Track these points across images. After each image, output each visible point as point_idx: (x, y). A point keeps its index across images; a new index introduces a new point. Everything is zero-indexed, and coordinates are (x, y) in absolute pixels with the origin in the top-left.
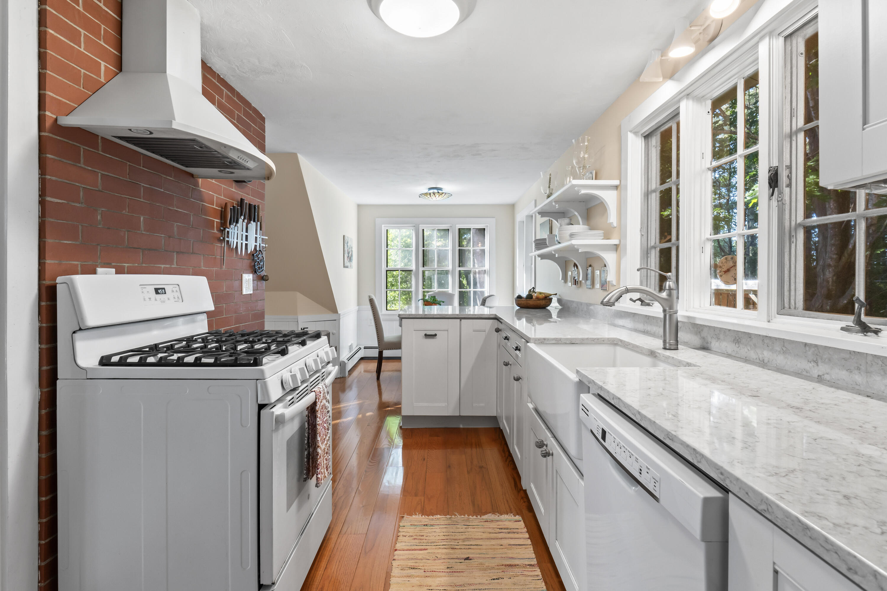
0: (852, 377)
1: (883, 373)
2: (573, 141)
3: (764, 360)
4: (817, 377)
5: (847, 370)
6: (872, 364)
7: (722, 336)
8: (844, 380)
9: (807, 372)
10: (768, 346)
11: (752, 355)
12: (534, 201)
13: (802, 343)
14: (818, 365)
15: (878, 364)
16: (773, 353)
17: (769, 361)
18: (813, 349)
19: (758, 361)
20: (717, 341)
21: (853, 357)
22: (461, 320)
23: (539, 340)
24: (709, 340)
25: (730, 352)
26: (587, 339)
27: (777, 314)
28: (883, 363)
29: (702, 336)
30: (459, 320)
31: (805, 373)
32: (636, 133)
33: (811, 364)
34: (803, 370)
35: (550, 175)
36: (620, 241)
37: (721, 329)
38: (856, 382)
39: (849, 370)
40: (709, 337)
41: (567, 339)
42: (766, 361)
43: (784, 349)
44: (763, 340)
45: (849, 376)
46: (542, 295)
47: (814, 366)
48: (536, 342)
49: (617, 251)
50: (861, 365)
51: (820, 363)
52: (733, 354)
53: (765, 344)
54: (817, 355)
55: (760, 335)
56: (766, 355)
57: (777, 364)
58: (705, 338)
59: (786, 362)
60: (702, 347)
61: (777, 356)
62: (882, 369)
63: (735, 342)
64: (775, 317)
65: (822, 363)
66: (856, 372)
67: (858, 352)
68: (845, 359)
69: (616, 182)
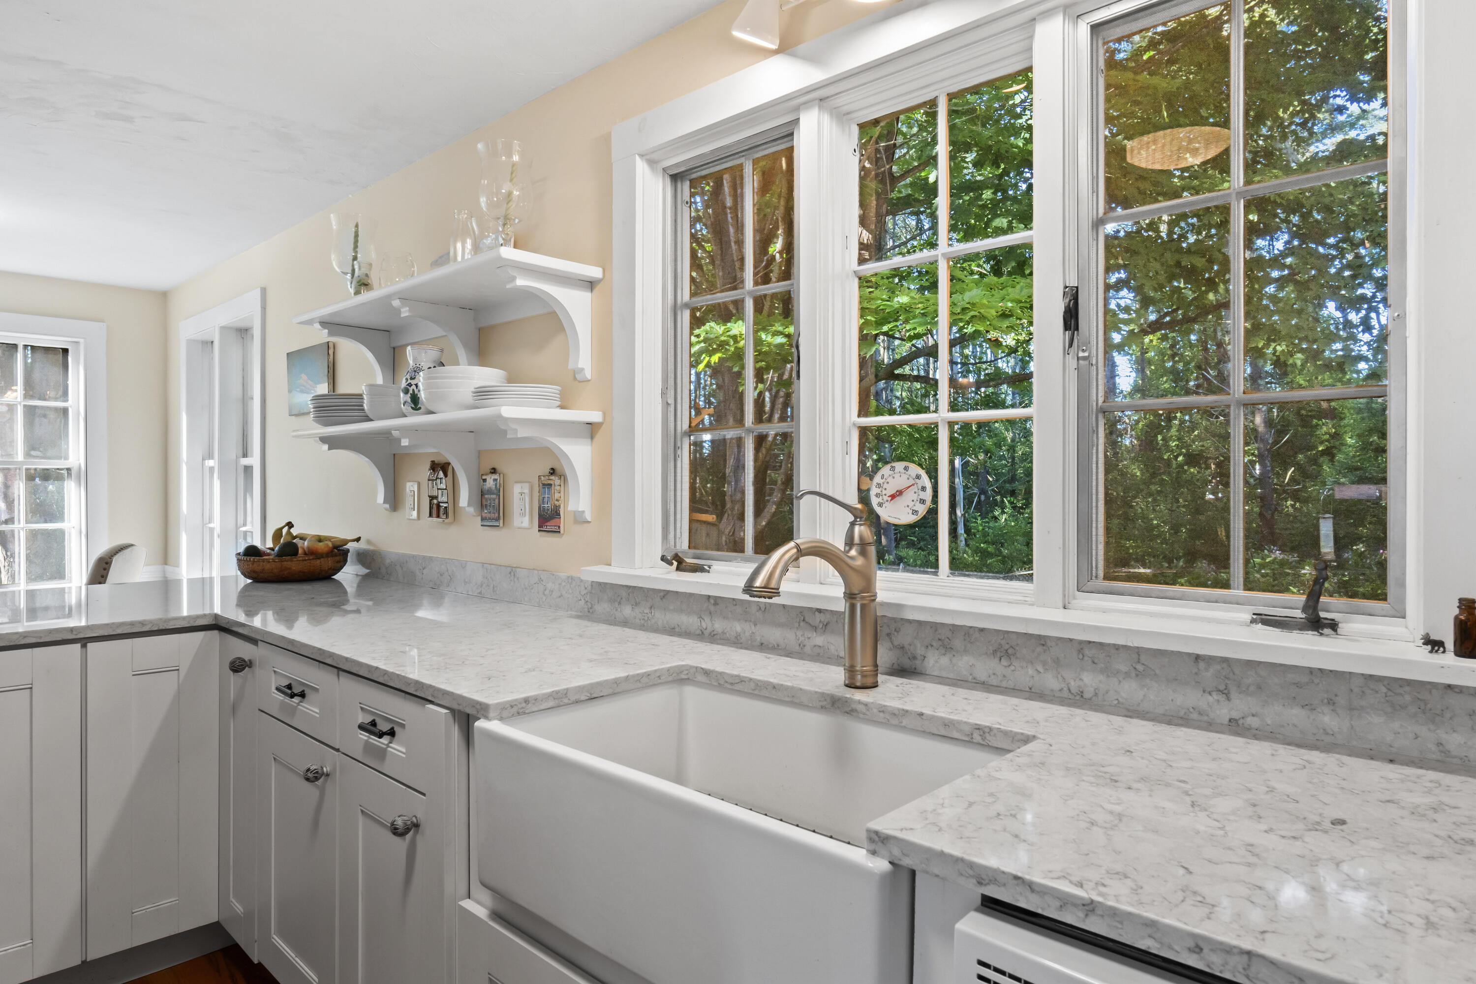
0: (1314, 719)
1: (1389, 710)
2: (480, 146)
3: (1082, 692)
4: (1226, 722)
5: (1303, 707)
6: (1363, 692)
7: (958, 643)
8: (1295, 726)
9: (1200, 714)
10: (1094, 662)
11: (1051, 682)
12: (259, 290)
13: (1189, 655)
14: (1229, 699)
15: (1377, 692)
16: (1108, 676)
17: (1096, 695)
18: (1218, 667)
19: (1065, 694)
20: (944, 655)
21: (1316, 681)
22: (84, 646)
23: (512, 707)
24: (920, 651)
25: (982, 676)
26: (627, 678)
27: (1078, 590)
28: (1389, 689)
29: (896, 643)
30: (78, 646)
31: (1195, 716)
32: (652, 163)
33: (1210, 697)
34: (1192, 710)
35: (357, 226)
36: (604, 415)
37: (954, 628)
38: (1324, 730)
39: (1309, 707)
40: (919, 645)
41: (581, 689)
42: (1087, 695)
43: (1140, 667)
44: (1080, 651)
45: (1309, 717)
46: (328, 545)
47: (1218, 701)
48: (505, 714)
49: (592, 438)
50: (1336, 695)
51: (1234, 695)
52: (994, 681)
53: (1086, 658)
54: (1228, 679)
55: (1071, 640)
56: (1090, 680)
57: (1120, 700)
58: (907, 646)
59: (1144, 696)
60: (896, 667)
61: (1120, 682)
62: (1388, 701)
63: (999, 654)
64: (1074, 598)
65: (1240, 693)
66: (1326, 709)
67: (1331, 671)
68: (1298, 685)
69: (595, 272)
